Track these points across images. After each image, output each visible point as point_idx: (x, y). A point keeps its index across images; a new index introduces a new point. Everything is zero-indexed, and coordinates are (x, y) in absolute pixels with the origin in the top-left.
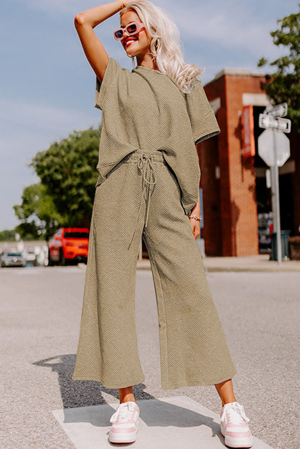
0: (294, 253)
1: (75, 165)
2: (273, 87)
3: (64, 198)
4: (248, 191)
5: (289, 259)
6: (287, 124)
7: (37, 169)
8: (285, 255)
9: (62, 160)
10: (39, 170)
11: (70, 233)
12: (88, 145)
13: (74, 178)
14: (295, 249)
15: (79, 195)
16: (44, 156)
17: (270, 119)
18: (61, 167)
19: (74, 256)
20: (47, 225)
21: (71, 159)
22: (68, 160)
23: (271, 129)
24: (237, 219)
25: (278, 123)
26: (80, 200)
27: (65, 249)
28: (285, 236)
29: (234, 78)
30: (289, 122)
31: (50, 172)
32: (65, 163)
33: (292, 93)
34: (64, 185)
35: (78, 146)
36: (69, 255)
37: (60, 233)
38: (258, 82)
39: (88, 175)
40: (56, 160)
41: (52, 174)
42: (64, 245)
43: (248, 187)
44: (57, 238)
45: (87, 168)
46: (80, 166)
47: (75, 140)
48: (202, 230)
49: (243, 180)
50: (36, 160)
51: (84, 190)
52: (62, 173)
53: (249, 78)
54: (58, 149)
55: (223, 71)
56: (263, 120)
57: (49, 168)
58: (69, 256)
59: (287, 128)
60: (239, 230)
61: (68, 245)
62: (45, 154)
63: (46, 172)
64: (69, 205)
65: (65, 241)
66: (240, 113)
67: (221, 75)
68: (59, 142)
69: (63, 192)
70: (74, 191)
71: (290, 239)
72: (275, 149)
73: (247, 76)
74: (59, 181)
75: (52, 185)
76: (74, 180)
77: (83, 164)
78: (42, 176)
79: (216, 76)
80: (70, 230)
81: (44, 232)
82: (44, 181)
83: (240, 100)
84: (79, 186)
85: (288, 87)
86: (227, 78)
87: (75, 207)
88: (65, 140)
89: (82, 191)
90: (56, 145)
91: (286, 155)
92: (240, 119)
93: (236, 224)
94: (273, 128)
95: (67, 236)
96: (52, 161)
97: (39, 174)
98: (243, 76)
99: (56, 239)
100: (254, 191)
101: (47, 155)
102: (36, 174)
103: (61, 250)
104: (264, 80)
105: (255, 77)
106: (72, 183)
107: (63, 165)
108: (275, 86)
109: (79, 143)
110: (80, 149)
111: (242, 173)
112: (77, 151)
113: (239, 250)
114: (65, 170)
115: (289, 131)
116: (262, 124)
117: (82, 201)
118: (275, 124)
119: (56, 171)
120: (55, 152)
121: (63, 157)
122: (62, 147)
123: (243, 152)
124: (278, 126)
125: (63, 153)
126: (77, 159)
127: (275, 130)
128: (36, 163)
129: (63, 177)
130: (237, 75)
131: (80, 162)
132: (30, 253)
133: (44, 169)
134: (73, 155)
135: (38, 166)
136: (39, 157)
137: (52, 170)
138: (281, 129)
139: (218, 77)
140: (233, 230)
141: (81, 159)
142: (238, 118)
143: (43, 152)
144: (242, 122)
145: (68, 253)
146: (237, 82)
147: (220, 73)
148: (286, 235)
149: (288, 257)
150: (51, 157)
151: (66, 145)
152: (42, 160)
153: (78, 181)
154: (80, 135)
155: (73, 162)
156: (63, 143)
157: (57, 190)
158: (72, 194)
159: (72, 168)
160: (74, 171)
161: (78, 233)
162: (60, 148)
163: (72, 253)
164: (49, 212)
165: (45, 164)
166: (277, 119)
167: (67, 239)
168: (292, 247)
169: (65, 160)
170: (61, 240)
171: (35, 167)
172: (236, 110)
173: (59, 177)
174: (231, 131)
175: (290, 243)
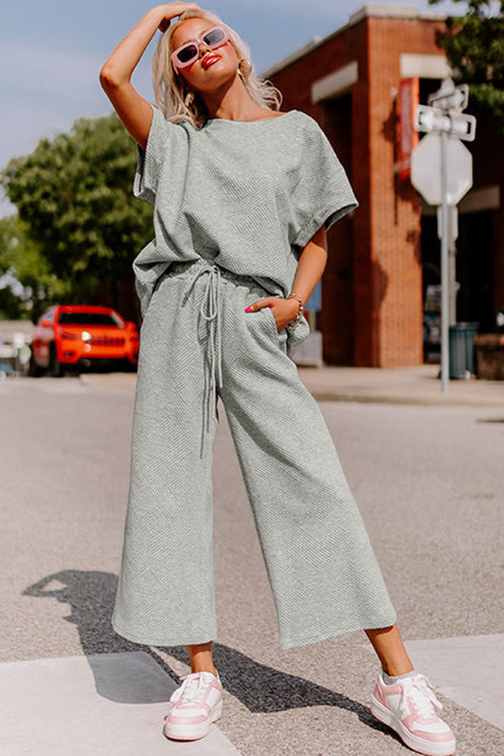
0: (483, 366)
1: (82, 186)
2: (456, 44)
3: (61, 246)
4: (405, 243)
5: (474, 376)
6: (469, 124)
7: (10, 191)
8: (467, 369)
9: (57, 175)
10: (14, 194)
11: (71, 316)
12: (106, 147)
13: (79, 209)
14: (485, 358)
15: (88, 244)
16: (22, 167)
17: (435, 115)
18: (55, 188)
19: (76, 359)
20: (35, 293)
21: (75, 172)
22: (69, 174)
23: (438, 133)
24: (382, 296)
25: (451, 121)
26: (89, 252)
27: (61, 345)
28: (468, 333)
29: (385, 23)
30: (473, 120)
31: (33, 197)
32: (62, 180)
33: (492, 56)
34: (60, 223)
35: (88, 149)
36: (67, 356)
37: (51, 314)
38: (430, 31)
39: (106, 205)
40: (46, 174)
41: (38, 202)
42: (59, 337)
43: (405, 235)
44: (46, 324)
45: (103, 191)
46: (90, 187)
47: (81, 135)
48: (318, 315)
49: (396, 223)
50: (9, 174)
51: (97, 235)
52: (56, 200)
53: (415, 23)
54: (49, 154)
55: (364, 9)
56: (422, 116)
57: (31, 189)
58: (67, 359)
59: (469, 132)
60: (387, 318)
61: (65, 337)
62: (24, 162)
63: (27, 198)
64: (70, 261)
65: (60, 330)
66: (394, 92)
67: (358, 17)
68: (51, 139)
69: (59, 235)
70: (78, 236)
71: (476, 338)
72: (443, 171)
73: (411, 19)
74: (50, 215)
75: (38, 222)
76: (78, 215)
77: (97, 183)
78: (19, 203)
79: (352, 17)
80: (70, 309)
81: (29, 306)
82: (23, 213)
83: (396, 67)
84: (88, 226)
85: (486, 45)
86: (372, 23)
87: (80, 265)
88: (64, 137)
89: (93, 236)
90: (46, 145)
91: (465, 183)
92: (395, 104)
93: (380, 306)
94: (441, 132)
95: (64, 320)
96: (38, 176)
97: (14, 200)
98: (403, 19)
99: (45, 326)
100: (417, 243)
101: (29, 165)
102: (8, 200)
103: (53, 346)
104: (443, 27)
105: (427, 22)
106: (76, 220)
107: (59, 185)
108: (460, 43)
109: (91, 141)
110: (91, 154)
111: (396, 208)
112: (85, 158)
113: (385, 354)
114: (64, 194)
115: (472, 137)
116: (420, 123)
117: (95, 255)
118: (446, 124)
119: (45, 196)
120: (43, 160)
121: (59, 169)
122: (59, 150)
123: (398, 167)
124: (451, 129)
125: (59, 161)
126: (85, 173)
127: (445, 135)
128: (7, 180)
129: (58, 206)
130: (391, 18)
131: (90, 180)
132: (7, 343)
133: (23, 193)
134: (77, 165)
135: (11, 186)
136: (15, 169)
137: (37, 195)
138: (457, 135)
139: (354, 20)
140: (375, 317)
141: (93, 174)
142: (391, 101)
143: (22, 158)
144: (398, 109)
145: (64, 354)
146: (391, 31)
147: (357, 13)
148: (471, 330)
149: (472, 373)
150: (36, 170)
151: (64, 145)
152: (18, 175)
153: (86, 216)
154: (92, 128)
155: (78, 180)
156: (59, 141)
157: (48, 232)
158: (75, 241)
159: (75, 190)
160: (79, 197)
161: (86, 315)
162: (54, 152)
163: (72, 353)
164: (35, 272)
165: (23, 182)
166: (448, 116)
167: (63, 327)
168: (480, 355)
169: (63, 174)
170: (54, 328)
171: (5, 187)
172: (387, 87)
173: (52, 207)
174: (376, 127)
175: (476, 348)
